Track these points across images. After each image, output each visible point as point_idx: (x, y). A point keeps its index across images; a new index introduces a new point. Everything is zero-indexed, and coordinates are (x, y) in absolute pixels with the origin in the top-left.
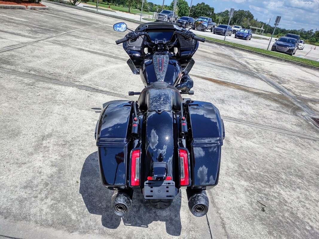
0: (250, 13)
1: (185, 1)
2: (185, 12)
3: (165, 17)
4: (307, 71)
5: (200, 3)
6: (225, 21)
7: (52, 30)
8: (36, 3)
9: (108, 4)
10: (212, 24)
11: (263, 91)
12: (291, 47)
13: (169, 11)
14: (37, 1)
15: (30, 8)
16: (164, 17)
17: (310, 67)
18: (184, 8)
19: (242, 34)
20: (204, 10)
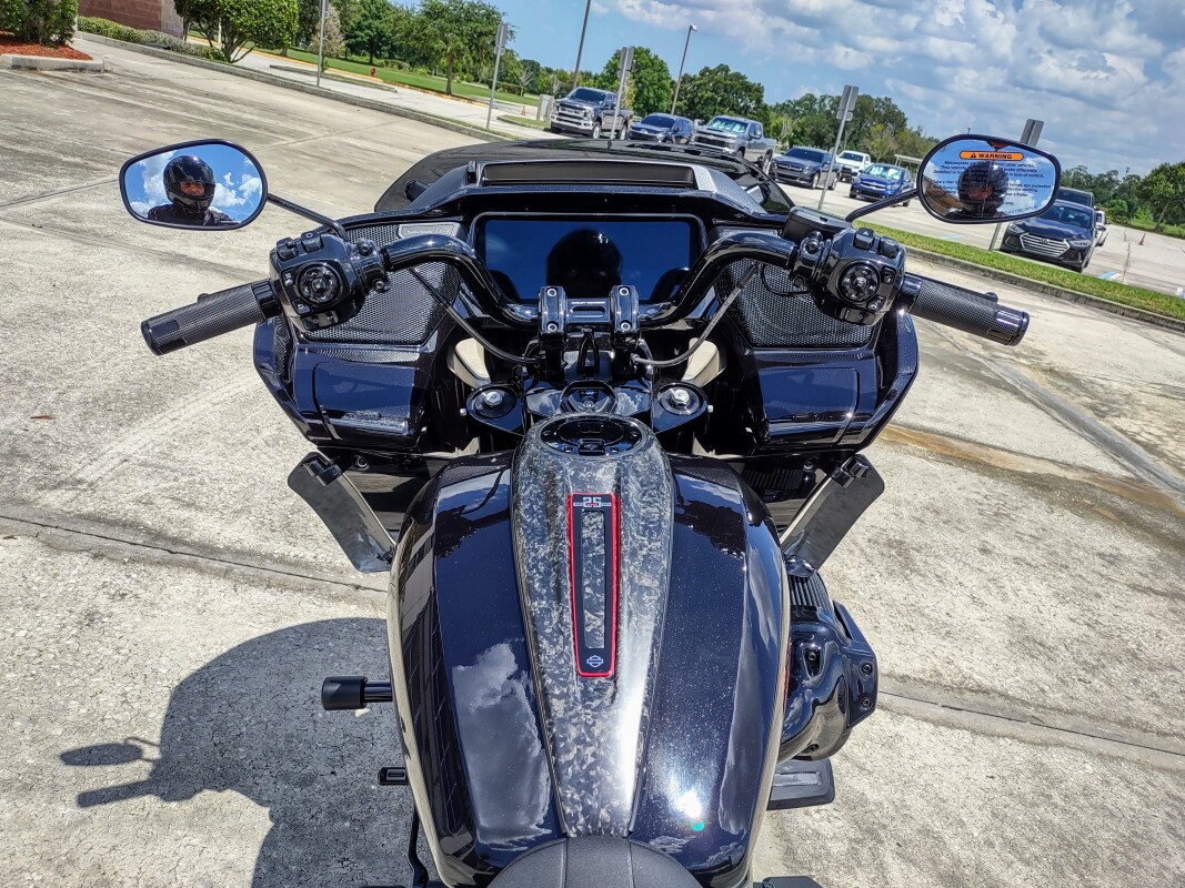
0: (895, 107)
1: (656, 57)
2: (657, 97)
3: (585, 115)
4: (1173, 343)
5: (712, 68)
6: (803, 133)
7: (65, 159)
9: (371, 63)
10: (762, 146)
11: (1053, 461)
12: (1080, 237)
13: (600, 94)
14: (54, 37)
15: (11, 62)
16: (581, 115)
17: (1175, 326)
18: (652, 84)
19: (877, 182)
20: (726, 91)
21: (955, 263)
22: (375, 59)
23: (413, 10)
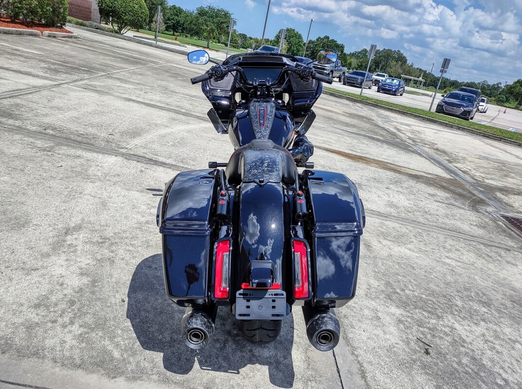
0: (402, 54)
1: (297, 33)
2: (297, 50)
4: (493, 144)
5: (322, 37)
6: (361, 66)
7: (83, 69)
8: (57, 27)
9: (173, 35)
10: (341, 70)
11: (424, 172)
12: (467, 107)
13: (272, 48)
14: (59, 25)
15: (47, 34)
18: (295, 44)
19: (389, 85)
20: (328, 47)
21: (412, 115)
22: (175, 33)
23: (193, 12)
